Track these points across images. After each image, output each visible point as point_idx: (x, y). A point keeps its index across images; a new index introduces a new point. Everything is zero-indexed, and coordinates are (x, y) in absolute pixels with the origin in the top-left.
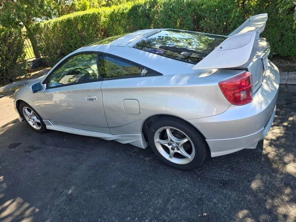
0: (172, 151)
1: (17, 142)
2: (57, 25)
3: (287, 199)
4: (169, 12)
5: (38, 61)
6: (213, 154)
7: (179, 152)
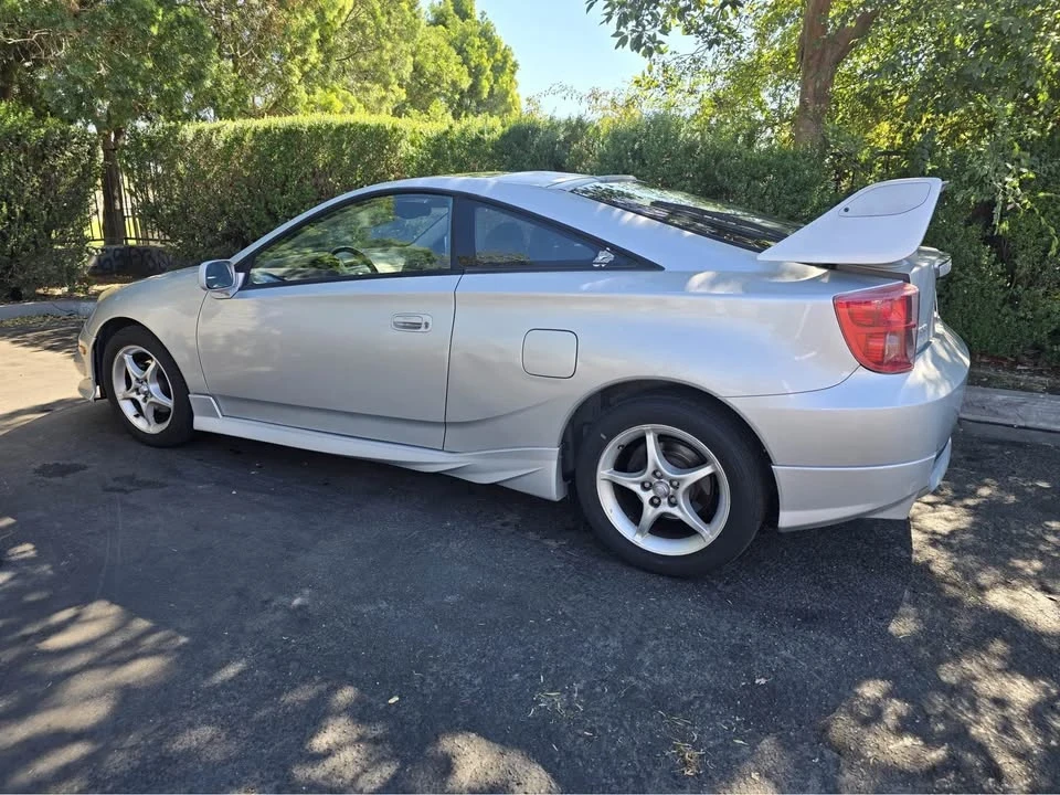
0: (652, 508)
1: (68, 463)
2: (243, 140)
3: (996, 664)
4: (628, 159)
5: (118, 253)
6: (787, 519)
7: (675, 511)
